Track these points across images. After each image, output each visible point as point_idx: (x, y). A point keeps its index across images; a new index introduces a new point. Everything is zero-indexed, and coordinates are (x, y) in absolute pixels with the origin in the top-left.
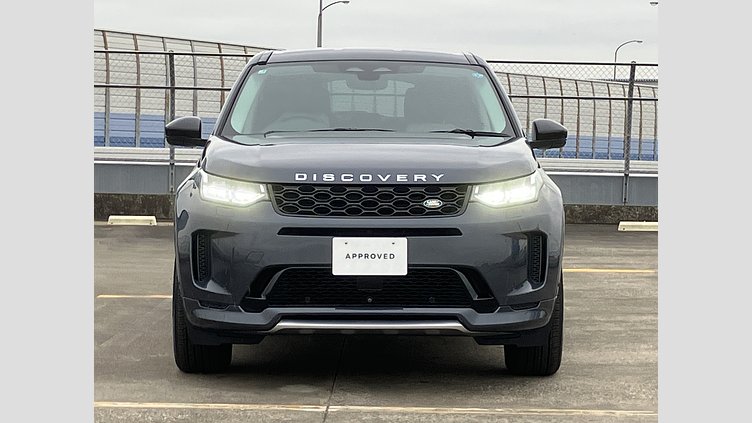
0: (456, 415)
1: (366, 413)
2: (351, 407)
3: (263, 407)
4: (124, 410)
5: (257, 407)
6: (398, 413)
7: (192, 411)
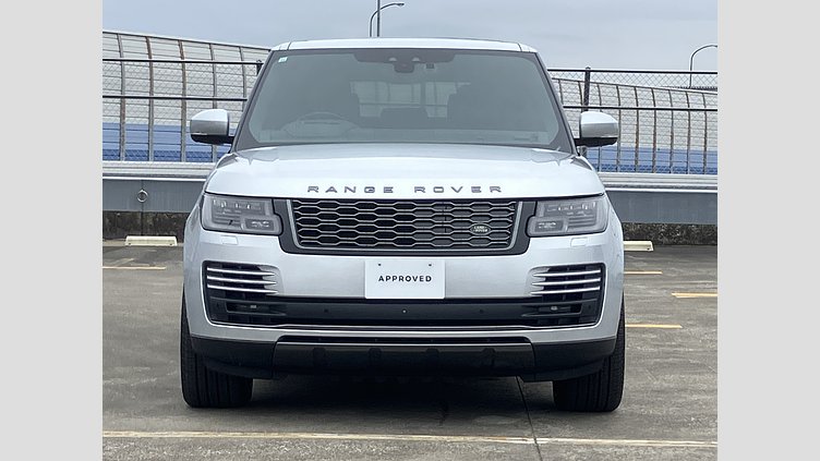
0: (675, 448)
1: (578, 446)
2: (559, 440)
3: (469, 439)
4: (327, 441)
5: (462, 438)
6: (612, 446)
7: (398, 442)
